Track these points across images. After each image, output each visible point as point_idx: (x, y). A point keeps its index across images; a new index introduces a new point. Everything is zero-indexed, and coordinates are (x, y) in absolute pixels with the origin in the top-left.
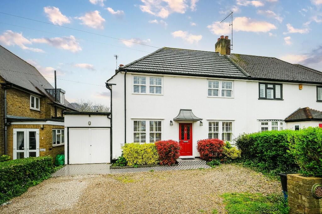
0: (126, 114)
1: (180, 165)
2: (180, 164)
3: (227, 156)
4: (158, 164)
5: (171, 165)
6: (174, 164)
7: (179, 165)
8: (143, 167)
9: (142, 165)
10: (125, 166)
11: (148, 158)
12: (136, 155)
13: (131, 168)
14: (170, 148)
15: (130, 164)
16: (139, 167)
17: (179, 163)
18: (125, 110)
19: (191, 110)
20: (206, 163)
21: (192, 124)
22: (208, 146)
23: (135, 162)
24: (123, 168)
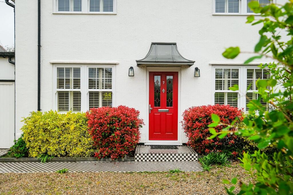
0: (41, 54)
1: (138, 161)
2: (138, 159)
3: (248, 145)
4: (93, 155)
5: (120, 160)
6: (125, 158)
7: (136, 161)
8: (60, 161)
9: (59, 156)
10: (24, 157)
11: (70, 142)
12: (42, 136)
13: (35, 161)
14: (110, 124)
15: (34, 154)
16: (52, 161)
17: (136, 157)
18: (39, 46)
19: (175, 44)
20: (197, 159)
21: (177, 73)
22: (200, 122)
23: (43, 150)
24: (19, 162)
